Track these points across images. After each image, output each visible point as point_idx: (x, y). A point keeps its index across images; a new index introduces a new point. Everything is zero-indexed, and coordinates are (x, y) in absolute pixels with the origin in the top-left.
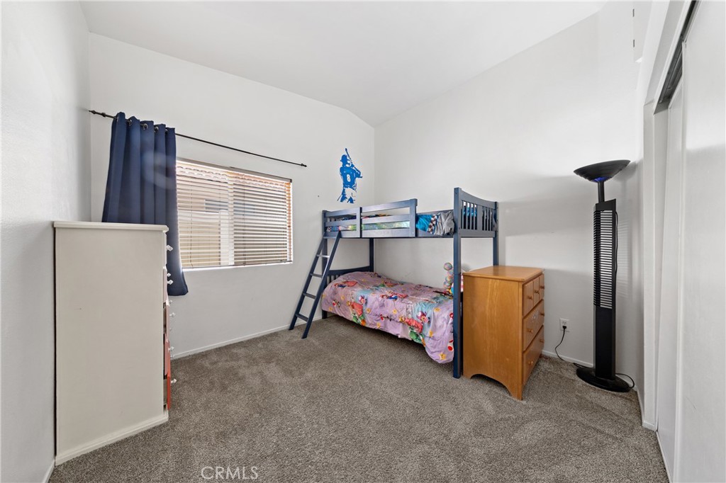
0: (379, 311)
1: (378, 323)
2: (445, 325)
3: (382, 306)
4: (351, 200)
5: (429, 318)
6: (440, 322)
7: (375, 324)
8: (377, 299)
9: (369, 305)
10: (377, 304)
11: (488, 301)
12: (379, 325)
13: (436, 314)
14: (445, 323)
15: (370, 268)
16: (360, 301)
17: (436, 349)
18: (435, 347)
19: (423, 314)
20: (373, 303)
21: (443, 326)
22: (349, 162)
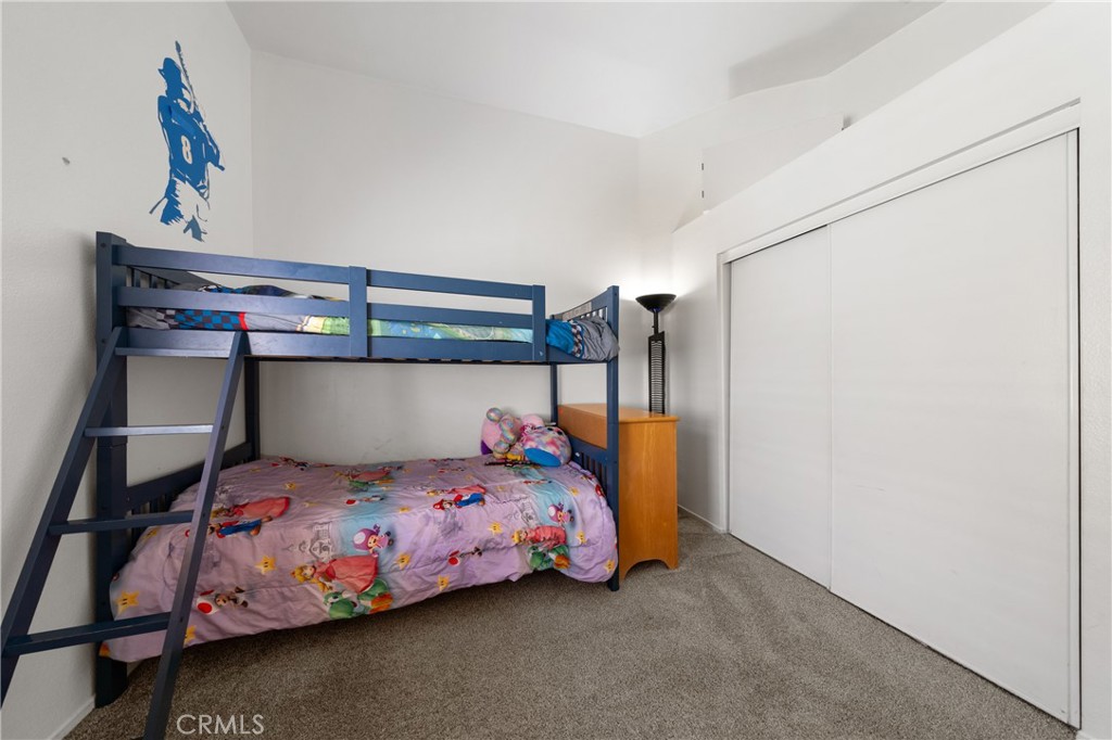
0: (445, 549)
1: (439, 578)
2: (599, 512)
3: (453, 529)
4: (194, 228)
5: (570, 511)
6: (589, 511)
7: (433, 585)
8: (428, 518)
9: (402, 546)
10: (433, 530)
11: (644, 454)
12: (445, 581)
13: (579, 501)
14: (598, 508)
15: (249, 451)
16: (365, 546)
17: (596, 560)
18: (589, 560)
19: (559, 509)
20: (420, 533)
21: (596, 514)
22: (186, 95)
